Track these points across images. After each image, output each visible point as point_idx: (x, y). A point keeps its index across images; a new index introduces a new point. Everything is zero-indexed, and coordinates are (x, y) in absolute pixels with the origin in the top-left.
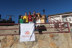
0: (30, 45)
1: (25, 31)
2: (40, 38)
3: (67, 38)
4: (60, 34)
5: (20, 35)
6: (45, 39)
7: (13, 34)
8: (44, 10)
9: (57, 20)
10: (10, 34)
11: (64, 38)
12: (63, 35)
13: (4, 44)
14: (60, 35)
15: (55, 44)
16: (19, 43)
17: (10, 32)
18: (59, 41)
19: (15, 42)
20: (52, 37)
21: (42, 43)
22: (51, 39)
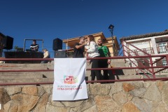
0: (75, 109)
1: (65, 76)
2: (99, 93)
3: (167, 93)
4: (148, 84)
6: (111, 95)
7: (38, 81)
8: (111, 26)
9: (140, 50)
10: (31, 82)
11: (159, 93)
12: (155, 87)
13: (16, 104)
14: (147, 87)
15: (135, 107)
16: (51, 104)
17: (32, 77)
18: (146, 101)
19: (41, 100)
20: (129, 90)
21: (105, 105)
22: (126, 95)
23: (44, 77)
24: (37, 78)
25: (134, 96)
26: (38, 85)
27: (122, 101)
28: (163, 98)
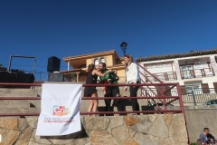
1: (55, 106)
2: (96, 128)
5: (38, 115)
6: (109, 130)
7: (23, 112)
8: (124, 43)
9: (153, 75)
10: (14, 112)
11: (166, 129)
12: (162, 120)
14: (153, 120)
17: (15, 106)
18: (151, 137)
19: (22, 135)
20: (131, 124)
21: (102, 142)
22: (127, 130)
23: (32, 106)
24: (22, 107)
25: (137, 132)
26: (22, 116)
27: (123, 138)
28: (170, 133)
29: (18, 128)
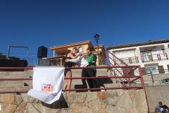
2: (75, 101)
3: (138, 100)
4: (121, 92)
6: (86, 102)
7: (19, 89)
8: (97, 35)
10: (12, 90)
11: (131, 101)
12: (128, 95)
14: (120, 95)
17: (12, 85)
18: (119, 108)
19: (18, 108)
20: (103, 98)
22: (100, 103)
23: (26, 85)
24: (18, 86)
25: (108, 104)
26: (18, 93)
28: (134, 105)
29: (14, 102)
